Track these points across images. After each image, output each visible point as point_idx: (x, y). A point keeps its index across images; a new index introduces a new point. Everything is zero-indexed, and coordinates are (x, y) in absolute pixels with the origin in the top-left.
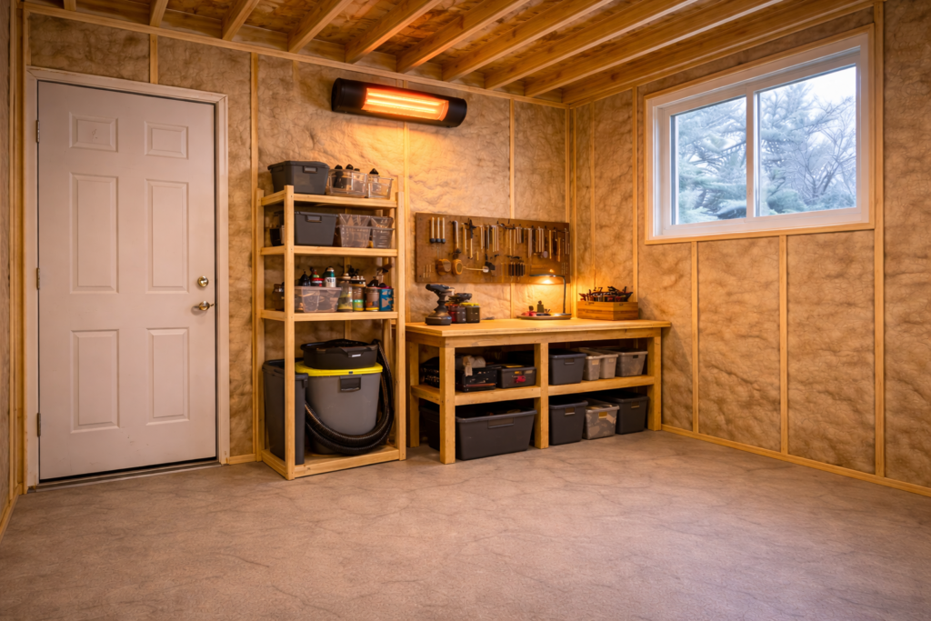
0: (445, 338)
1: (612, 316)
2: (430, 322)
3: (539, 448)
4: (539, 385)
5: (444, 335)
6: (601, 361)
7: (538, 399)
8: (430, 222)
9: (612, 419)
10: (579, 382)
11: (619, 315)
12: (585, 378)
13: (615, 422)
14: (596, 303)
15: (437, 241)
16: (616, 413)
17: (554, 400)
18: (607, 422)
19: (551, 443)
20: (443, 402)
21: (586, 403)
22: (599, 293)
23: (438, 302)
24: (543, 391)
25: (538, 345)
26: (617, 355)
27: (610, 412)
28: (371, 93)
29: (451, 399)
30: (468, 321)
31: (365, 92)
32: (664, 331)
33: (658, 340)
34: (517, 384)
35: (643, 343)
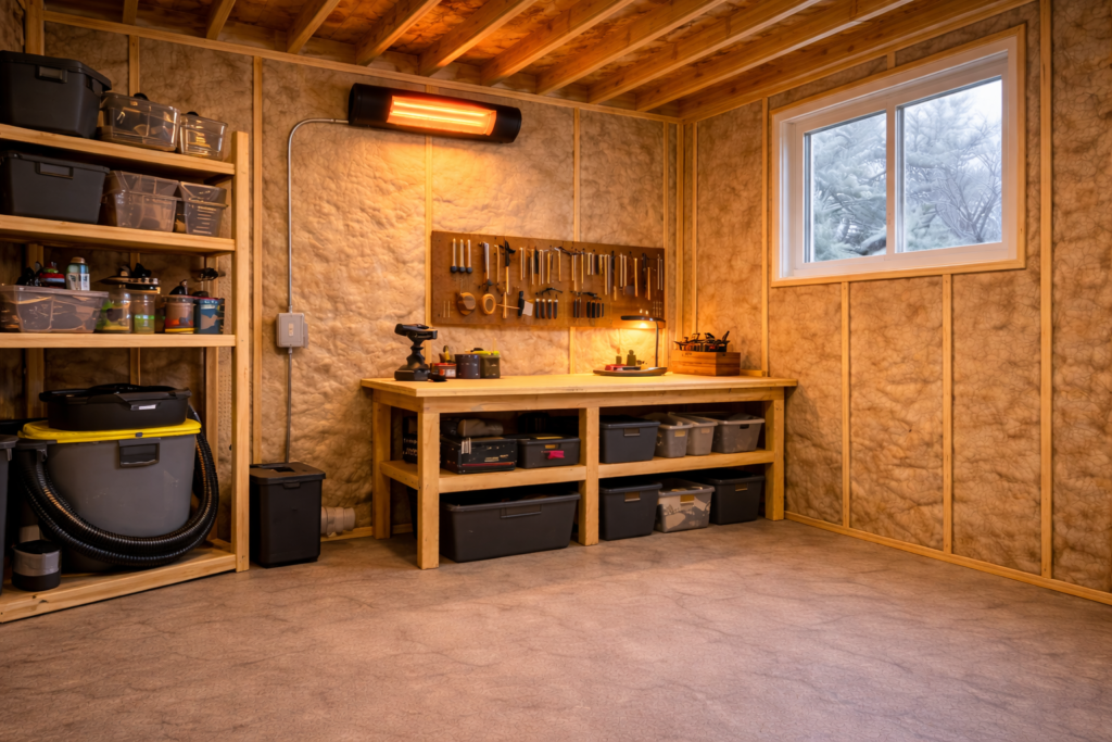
0: (421, 399)
1: (713, 370)
2: (400, 376)
3: (583, 544)
4: (584, 464)
5: (418, 395)
6: (690, 431)
7: (583, 482)
8: (451, 244)
9: (703, 506)
10: (650, 459)
11: (726, 369)
12: (659, 453)
13: (708, 509)
14: (695, 353)
15: (458, 269)
16: (710, 496)
17: (605, 483)
18: (695, 509)
19: (604, 535)
20: (421, 487)
21: (660, 485)
22: (696, 341)
23: (413, 348)
24: (591, 472)
25: (584, 410)
26: (715, 423)
27: (699, 496)
28: (397, 102)
29: (433, 482)
30: (483, 376)
31: (390, 101)
32: (788, 392)
33: (778, 404)
34: (548, 461)
35: (757, 409)
